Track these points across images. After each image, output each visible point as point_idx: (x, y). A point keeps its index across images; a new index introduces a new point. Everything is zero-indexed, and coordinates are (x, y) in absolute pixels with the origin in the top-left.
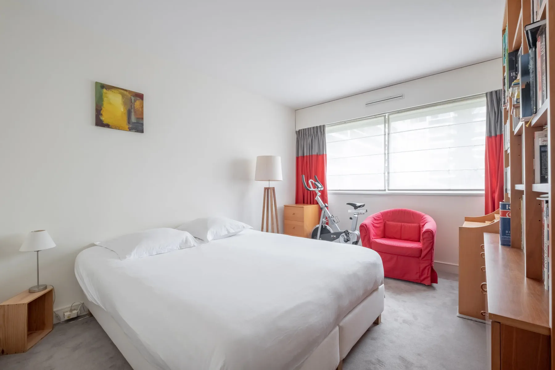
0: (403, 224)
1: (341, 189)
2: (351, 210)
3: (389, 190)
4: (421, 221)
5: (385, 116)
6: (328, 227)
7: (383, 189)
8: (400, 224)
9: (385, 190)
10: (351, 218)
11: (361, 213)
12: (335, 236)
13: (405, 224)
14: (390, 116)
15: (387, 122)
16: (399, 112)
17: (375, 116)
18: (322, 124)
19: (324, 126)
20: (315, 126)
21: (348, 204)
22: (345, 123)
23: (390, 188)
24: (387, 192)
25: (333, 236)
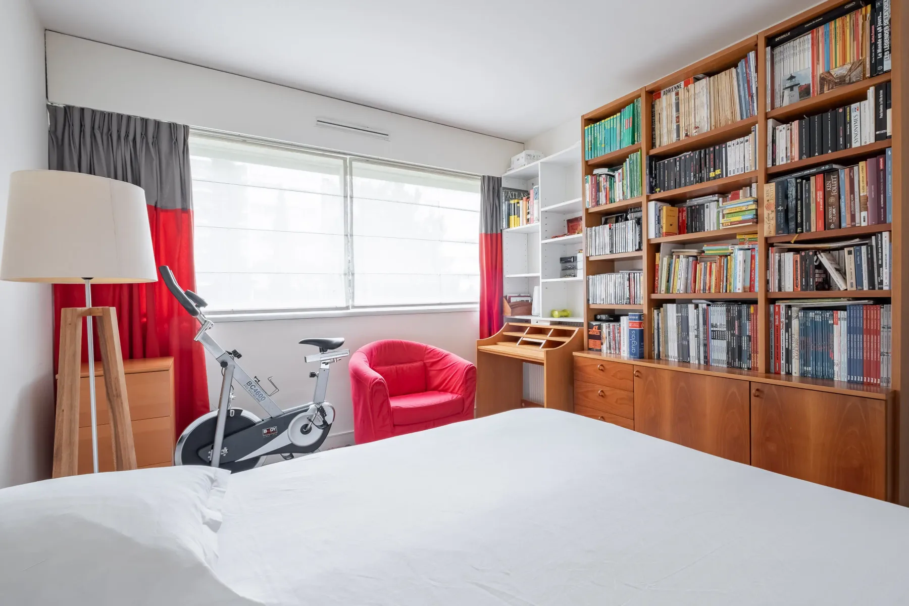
0: (398, 366)
1: (236, 308)
2: (315, 356)
3: (354, 307)
4: (426, 356)
5: (345, 160)
6: (246, 413)
7: (344, 305)
8: (393, 367)
9: (347, 308)
10: (313, 375)
11: (336, 358)
12: (273, 429)
13: (402, 366)
14: (355, 164)
15: (348, 171)
16: (368, 160)
17: (324, 153)
18: (180, 122)
19: (186, 128)
20: (151, 115)
21: (302, 342)
22: (244, 140)
23: (356, 303)
24: (352, 311)
25: (268, 430)
